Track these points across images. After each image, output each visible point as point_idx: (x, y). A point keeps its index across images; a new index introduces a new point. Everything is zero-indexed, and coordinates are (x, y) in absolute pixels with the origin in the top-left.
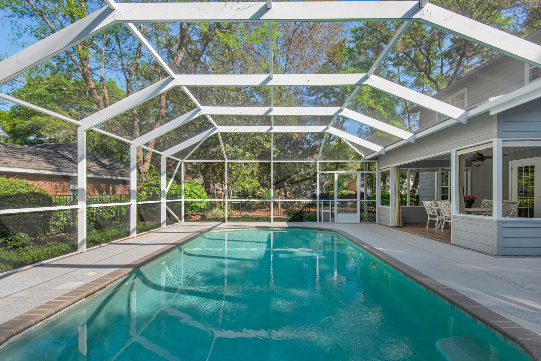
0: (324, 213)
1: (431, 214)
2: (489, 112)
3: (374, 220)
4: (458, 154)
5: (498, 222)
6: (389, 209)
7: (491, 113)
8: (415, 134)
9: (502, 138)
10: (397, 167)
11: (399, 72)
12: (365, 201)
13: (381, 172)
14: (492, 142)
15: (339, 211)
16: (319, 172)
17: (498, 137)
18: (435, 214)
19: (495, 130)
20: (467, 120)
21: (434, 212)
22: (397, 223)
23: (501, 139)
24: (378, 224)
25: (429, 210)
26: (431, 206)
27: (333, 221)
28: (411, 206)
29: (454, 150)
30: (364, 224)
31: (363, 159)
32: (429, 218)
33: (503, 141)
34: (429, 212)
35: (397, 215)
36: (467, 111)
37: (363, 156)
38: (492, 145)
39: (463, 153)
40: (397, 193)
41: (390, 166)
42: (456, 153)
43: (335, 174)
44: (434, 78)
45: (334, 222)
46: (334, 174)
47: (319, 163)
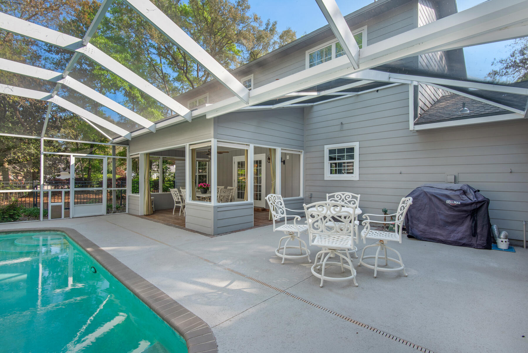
0: (52, 206)
1: (177, 200)
2: (205, 115)
3: (124, 210)
4: (191, 148)
5: (215, 207)
6: (138, 197)
7: (208, 117)
8: (156, 124)
9: (218, 139)
10: (147, 154)
11: (161, 63)
12: (112, 189)
13: (133, 158)
14: (210, 141)
15: (75, 203)
16: (44, 152)
17: (214, 138)
18: (179, 201)
19: (212, 132)
20: (192, 119)
21: (179, 199)
22: (147, 211)
23: (216, 140)
24: (129, 214)
25: (175, 197)
26: (176, 193)
27: (67, 215)
28: (164, 193)
29: (188, 144)
30: (112, 216)
31: (110, 142)
32: (175, 205)
33: (218, 141)
34: (175, 199)
35: (146, 204)
36: (192, 111)
37: (111, 139)
38: (211, 143)
39: (194, 148)
40: (146, 181)
41: (140, 153)
42: (189, 147)
43: (72, 156)
44: (191, 79)
45: (69, 216)
46: (69, 156)
47: (44, 140)
